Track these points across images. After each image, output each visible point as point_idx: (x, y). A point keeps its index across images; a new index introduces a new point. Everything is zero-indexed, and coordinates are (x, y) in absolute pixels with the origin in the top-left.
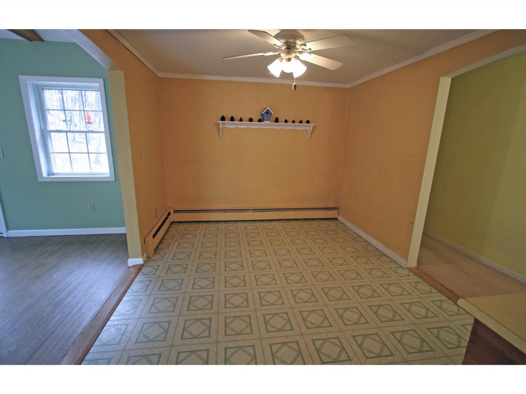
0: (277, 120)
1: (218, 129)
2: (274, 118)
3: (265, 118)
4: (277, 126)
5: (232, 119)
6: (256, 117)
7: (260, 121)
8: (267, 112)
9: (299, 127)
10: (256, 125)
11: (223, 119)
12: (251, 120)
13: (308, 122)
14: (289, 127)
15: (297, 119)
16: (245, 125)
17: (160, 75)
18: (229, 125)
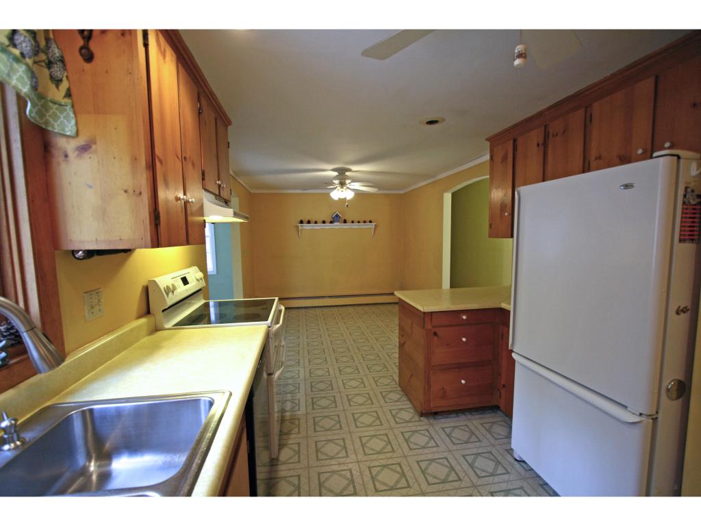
0: (345, 222)
1: (298, 231)
2: (342, 220)
3: (335, 219)
4: (346, 226)
5: (309, 222)
6: (328, 219)
7: (331, 222)
8: (337, 216)
9: (363, 226)
10: (328, 226)
11: (301, 222)
12: (324, 222)
13: (371, 222)
14: (356, 226)
15: (362, 219)
16: (319, 226)
17: (252, 191)
18: (306, 227)
